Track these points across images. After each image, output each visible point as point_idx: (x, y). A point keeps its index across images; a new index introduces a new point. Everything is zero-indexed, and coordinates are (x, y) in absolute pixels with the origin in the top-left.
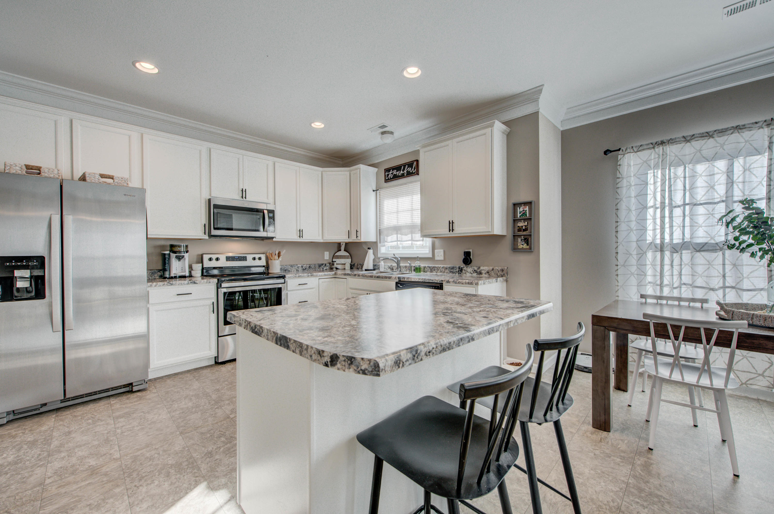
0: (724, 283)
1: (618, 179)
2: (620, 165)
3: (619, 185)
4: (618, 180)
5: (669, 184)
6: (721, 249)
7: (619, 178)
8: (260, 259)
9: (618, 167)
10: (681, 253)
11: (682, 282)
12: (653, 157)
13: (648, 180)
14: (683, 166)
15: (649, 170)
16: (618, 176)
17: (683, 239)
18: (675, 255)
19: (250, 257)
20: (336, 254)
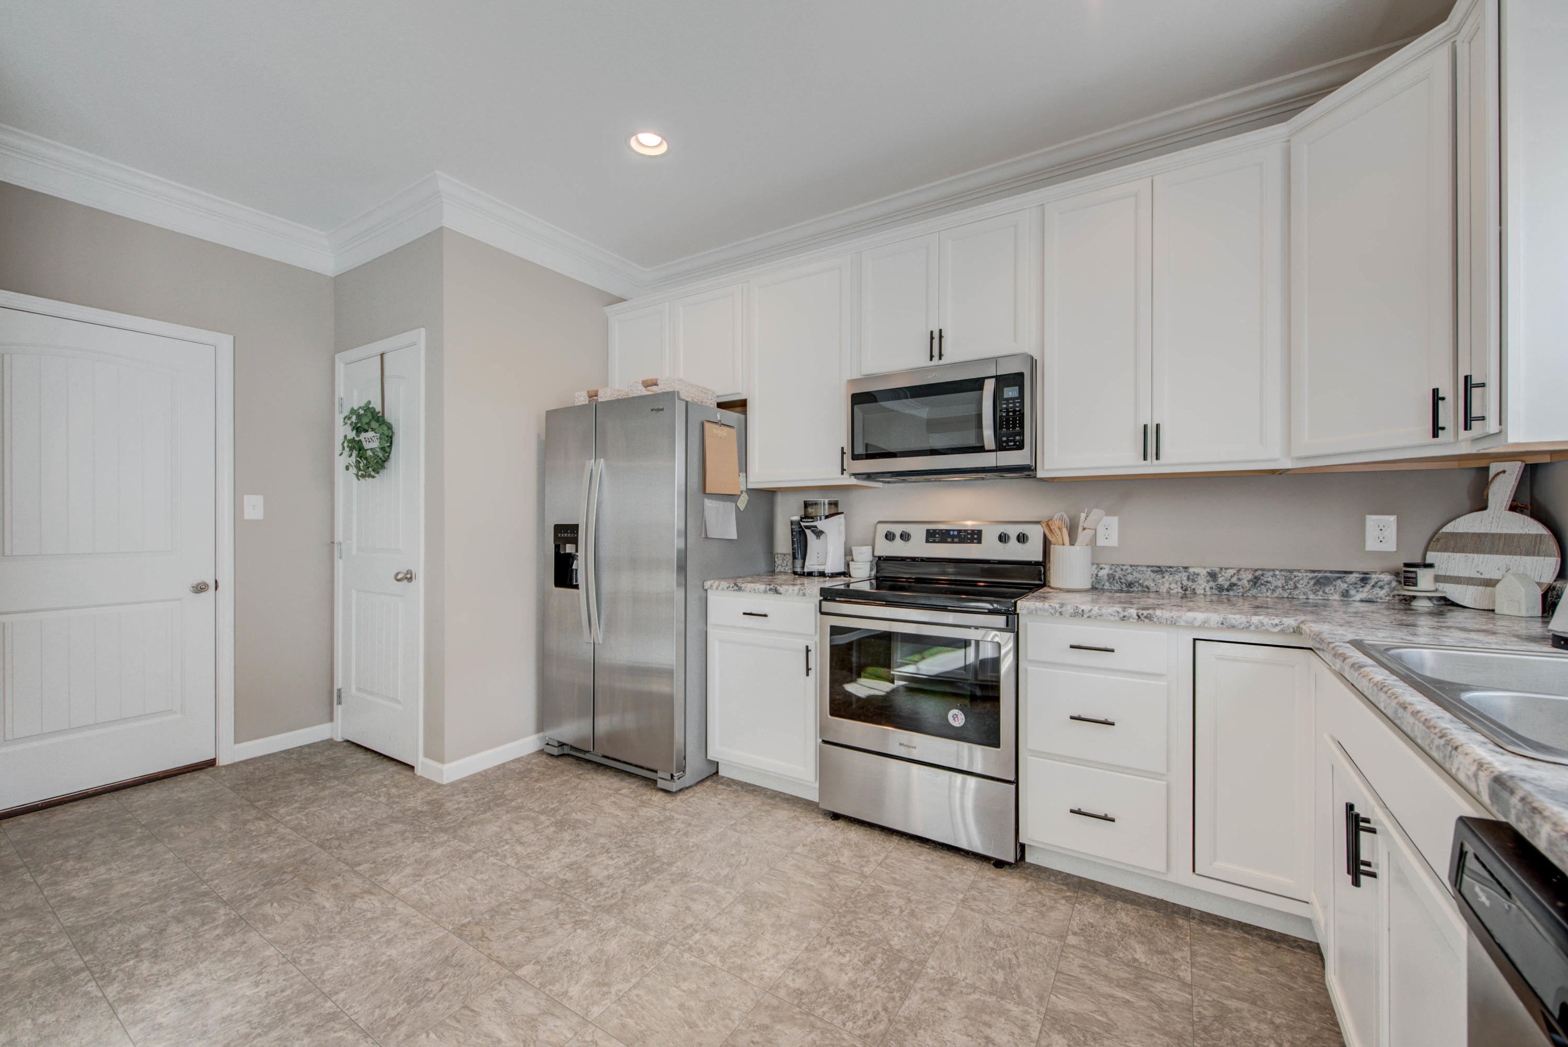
8: (1022, 538)
19: (990, 537)
20: (1449, 528)
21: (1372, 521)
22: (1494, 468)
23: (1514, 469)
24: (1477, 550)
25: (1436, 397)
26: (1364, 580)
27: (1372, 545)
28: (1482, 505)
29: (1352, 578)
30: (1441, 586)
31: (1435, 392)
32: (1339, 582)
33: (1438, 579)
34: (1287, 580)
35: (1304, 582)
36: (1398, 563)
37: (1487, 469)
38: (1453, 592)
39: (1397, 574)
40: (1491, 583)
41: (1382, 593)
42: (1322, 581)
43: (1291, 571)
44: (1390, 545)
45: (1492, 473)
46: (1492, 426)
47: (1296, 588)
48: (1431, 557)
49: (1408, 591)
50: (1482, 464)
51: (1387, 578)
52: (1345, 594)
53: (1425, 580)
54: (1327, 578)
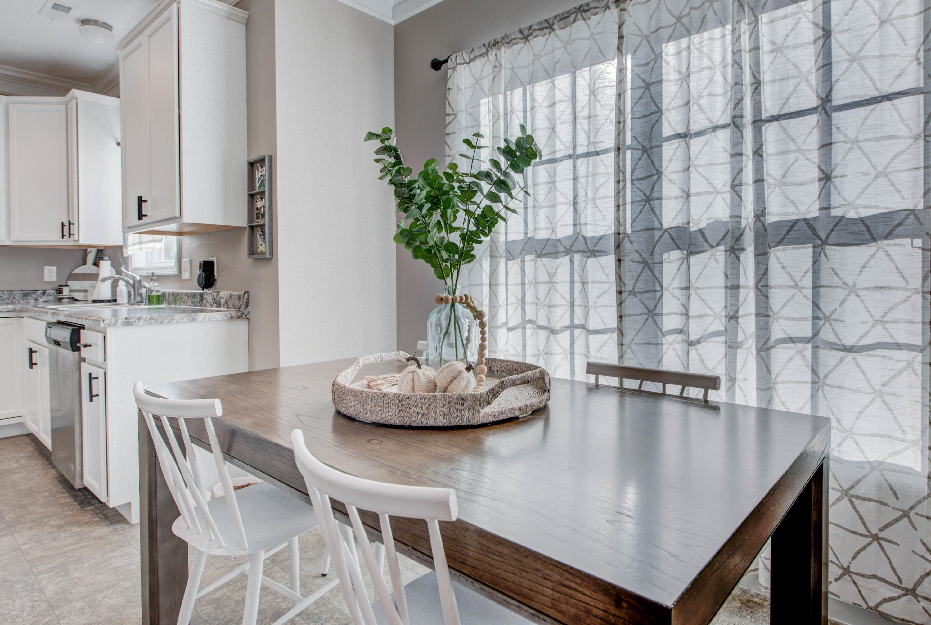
0: (572, 318)
1: (447, 117)
2: (449, 89)
3: (449, 129)
4: (448, 119)
5: (504, 124)
6: (569, 251)
7: (449, 115)
9: (448, 92)
10: (523, 261)
11: (527, 319)
12: (486, 72)
13: (481, 118)
14: (521, 89)
15: (482, 98)
16: (447, 112)
17: (526, 233)
18: (510, 263)
20: (74, 272)
21: (47, 269)
22: (89, 250)
23: (94, 251)
24: (84, 280)
25: (63, 225)
26: (44, 293)
27: (46, 279)
28: (85, 263)
29: (39, 293)
30: (72, 294)
31: (63, 223)
32: (33, 295)
33: (71, 291)
34: (10, 295)
35: (18, 295)
36: (56, 286)
37: (86, 250)
38: (75, 295)
39: (57, 290)
40: (86, 291)
41: (51, 298)
42: (26, 295)
43: (12, 291)
44: (54, 279)
45: (88, 251)
46: (76, 237)
47: (14, 298)
48: (69, 283)
49: (61, 296)
50: (85, 248)
51: (52, 292)
52: (36, 300)
53: (66, 291)
54: (28, 293)
